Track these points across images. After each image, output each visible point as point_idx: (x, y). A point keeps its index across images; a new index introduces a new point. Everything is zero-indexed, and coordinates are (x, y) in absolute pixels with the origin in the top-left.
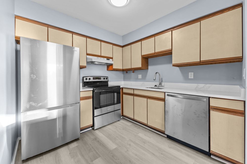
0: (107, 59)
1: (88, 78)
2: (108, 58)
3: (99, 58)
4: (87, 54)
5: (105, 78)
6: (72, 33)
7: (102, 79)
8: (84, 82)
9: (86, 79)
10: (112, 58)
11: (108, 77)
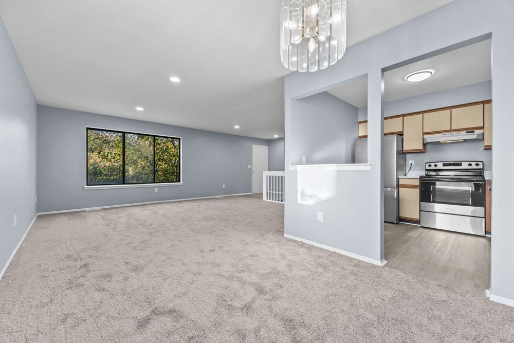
0: (467, 132)
1: (433, 164)
2: (470, 130)
3: (448, 133)
4: (424, 134)
5: (473, 164)
6: (403, 116)
7: (465, 166)
8: (426, 170)
9: (430, 166)
10: (482, 128)
11: (482, 162)
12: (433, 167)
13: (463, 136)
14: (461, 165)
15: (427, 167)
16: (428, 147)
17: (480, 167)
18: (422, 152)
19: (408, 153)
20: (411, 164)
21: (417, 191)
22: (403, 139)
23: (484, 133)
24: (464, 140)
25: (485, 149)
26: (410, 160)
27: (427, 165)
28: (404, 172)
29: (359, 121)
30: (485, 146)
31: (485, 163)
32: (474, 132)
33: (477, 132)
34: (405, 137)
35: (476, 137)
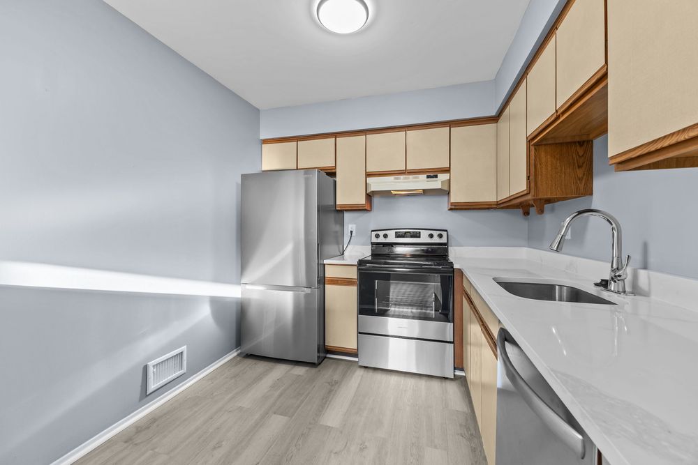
0: (428, 177)
1: (381, 233)
2: (432, 174)
3: (402, 177)
4: (368, 175)
5: (435, 233)
6: (335, 135)
7: (424, 238)
8: (372, 244)
9: (377, 236)
10: (447, 170)
11: (446, 231)
12: (381, 240)
13: (422, 183)
14: (419, 237)
15: (374, 240)
16: (376, 200)
17: (444, 240)
18: (366, 210)
19: (346, 210)
20: (351, 232)
21: (353, 291)
22: (335, 182)
23: (450, 180)
24: (424, 190)
25: (451, 209)
26: (351, 223)
27: (374, 233)
28: (341, 246)
29: (263, 137)
30: (452, 204)
31: (449, 234)
32: (436, 176)
33: (443, 177)
34: (338, 179)
35: (440, 187)
